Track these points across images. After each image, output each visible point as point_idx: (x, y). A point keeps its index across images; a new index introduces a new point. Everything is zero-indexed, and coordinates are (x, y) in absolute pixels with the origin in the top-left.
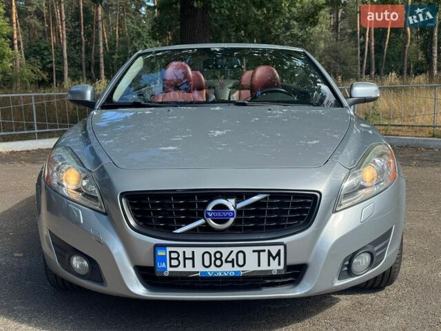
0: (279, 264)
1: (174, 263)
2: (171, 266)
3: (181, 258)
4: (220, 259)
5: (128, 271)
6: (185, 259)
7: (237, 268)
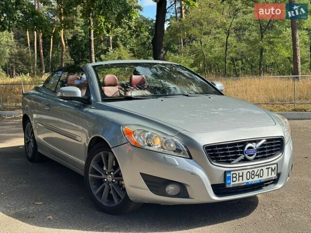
0: (275, 174)
1: (234, 179)
3: (237, 177)
6: (239, 176)
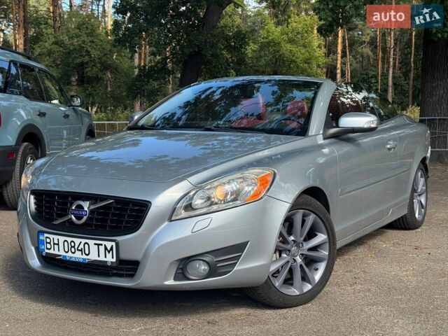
0: (113, 258)
1: (49, 246)
2: (47, 249)
3: (52, 243)
4: (74, 247)
5: (31, 251)
6: (54, 244)
7: (84, 256)
